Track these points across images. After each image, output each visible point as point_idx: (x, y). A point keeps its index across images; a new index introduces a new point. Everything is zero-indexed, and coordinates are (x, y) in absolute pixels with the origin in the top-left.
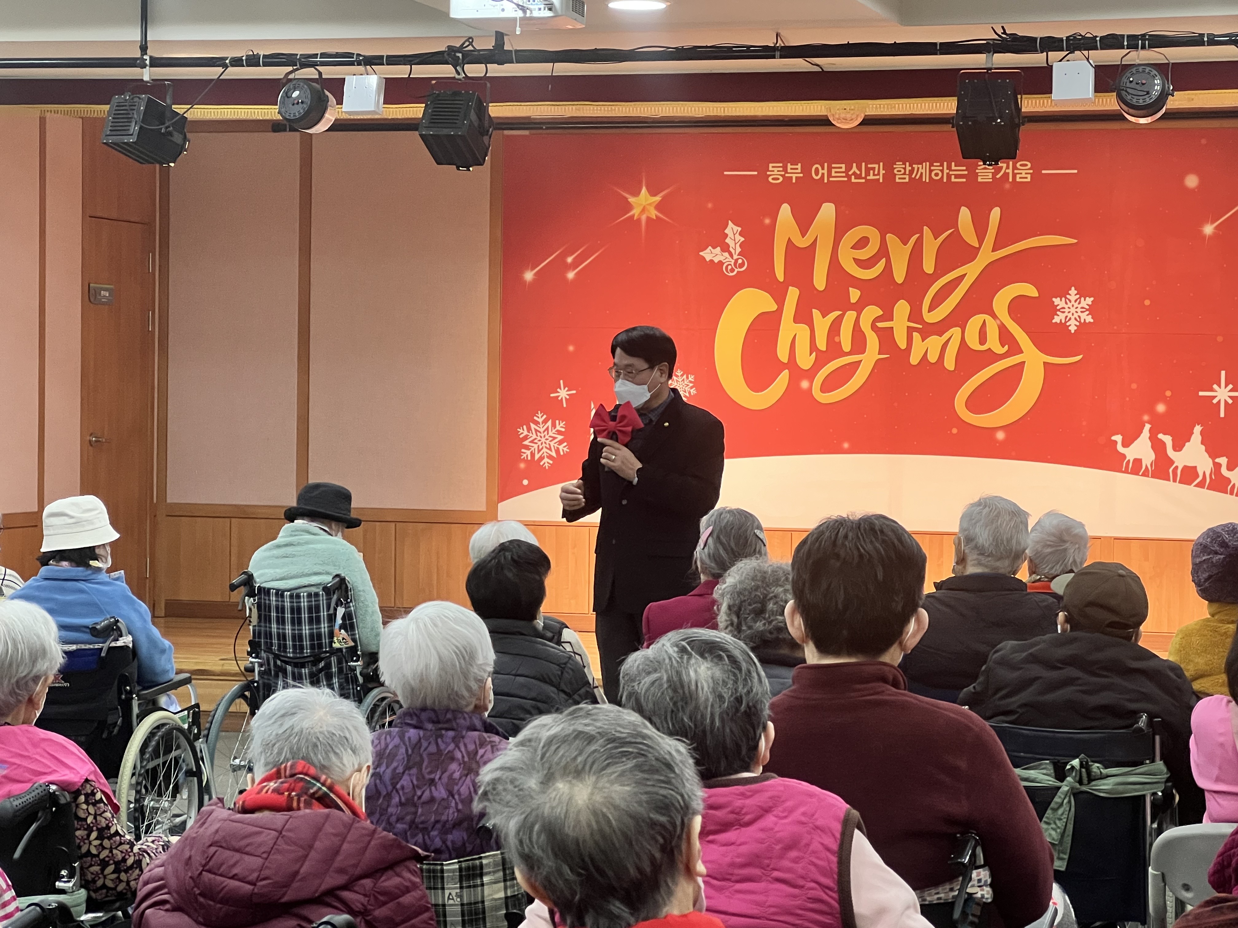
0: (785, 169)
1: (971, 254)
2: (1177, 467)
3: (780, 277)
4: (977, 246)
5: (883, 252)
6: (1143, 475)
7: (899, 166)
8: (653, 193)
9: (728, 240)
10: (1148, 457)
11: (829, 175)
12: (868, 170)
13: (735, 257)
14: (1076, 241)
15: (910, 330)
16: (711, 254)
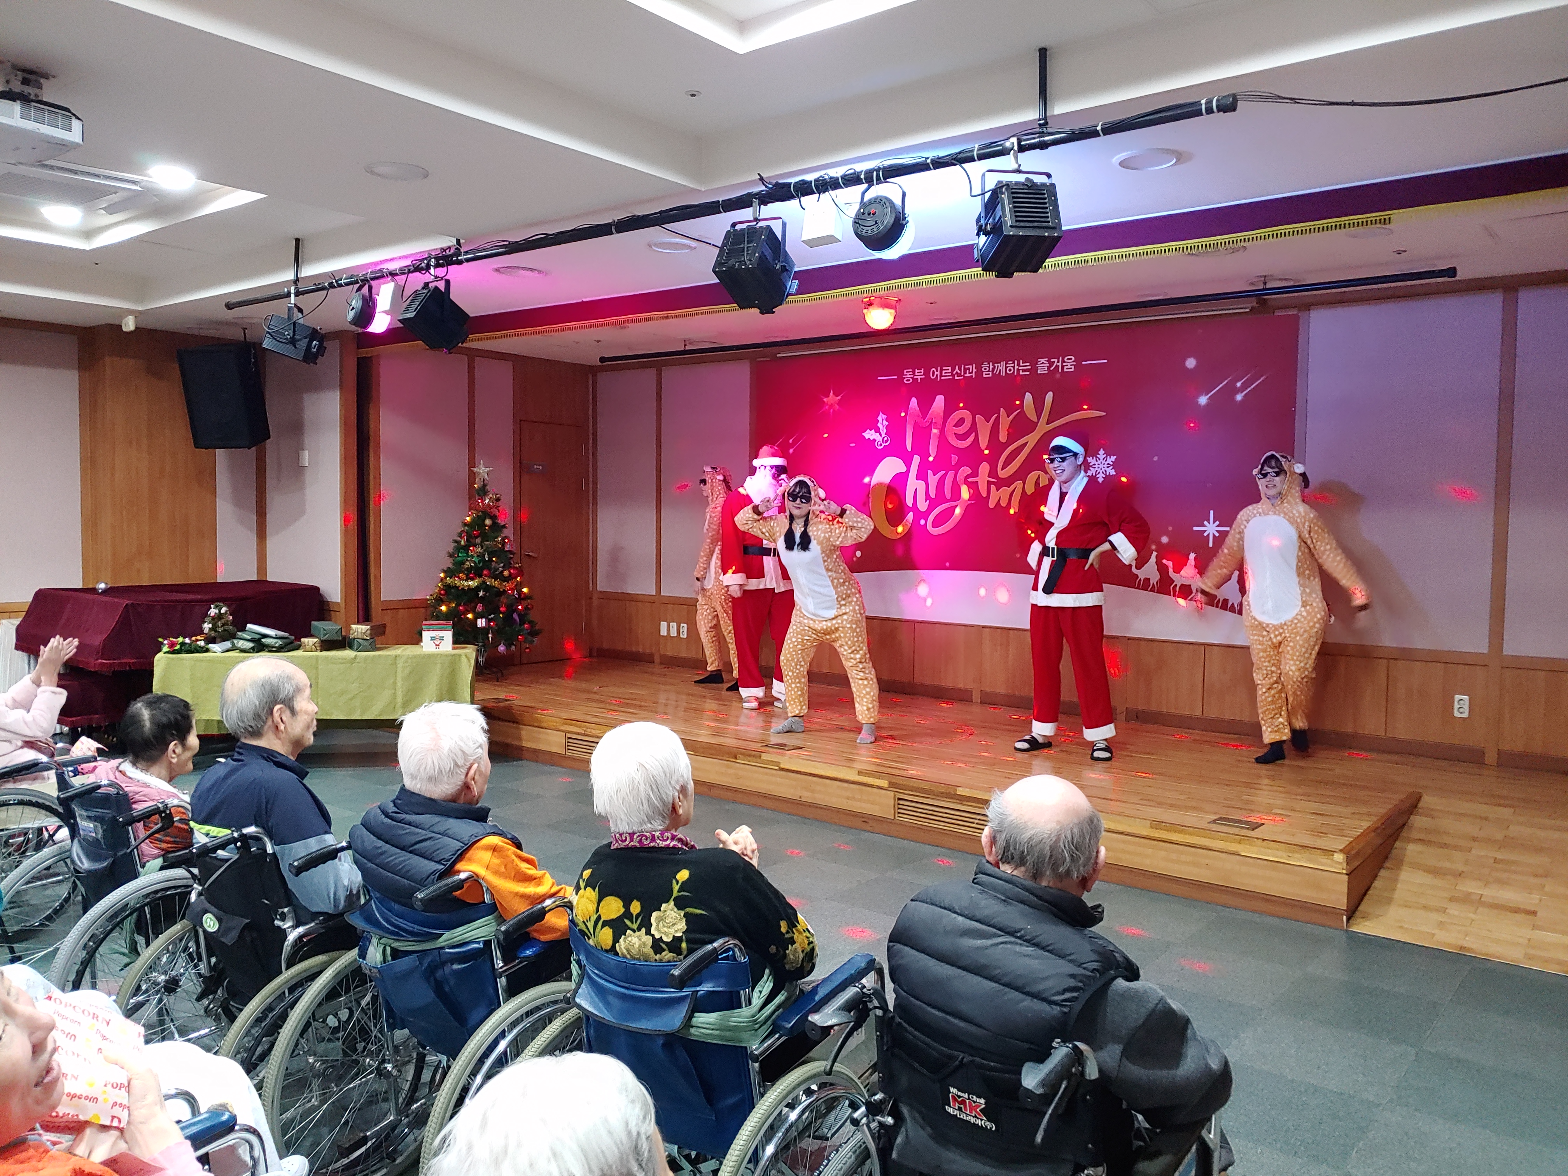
0: (914, 374)
1: (1031, 427)
2: (1176, 585)
3: (909, 447)
4: (1035, 420)
5: (973, 428)
6: (1151, 591)
7: (985, 365)
8: (836, 395)
9: (879, 425)
10: (1155, 577)
11: (941, 376)
12: (965, 369)
13: (883, 435)
14: (1104, 414)
15: (989, 483)
16: (869, 435)
